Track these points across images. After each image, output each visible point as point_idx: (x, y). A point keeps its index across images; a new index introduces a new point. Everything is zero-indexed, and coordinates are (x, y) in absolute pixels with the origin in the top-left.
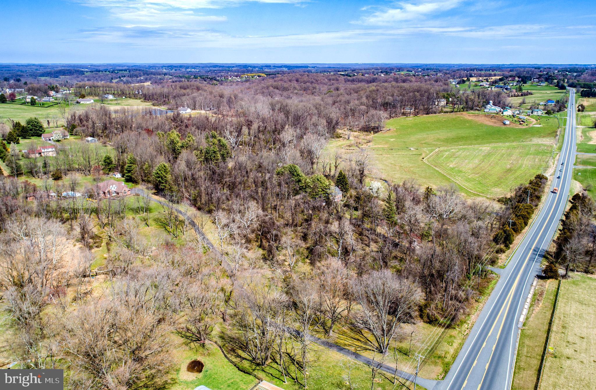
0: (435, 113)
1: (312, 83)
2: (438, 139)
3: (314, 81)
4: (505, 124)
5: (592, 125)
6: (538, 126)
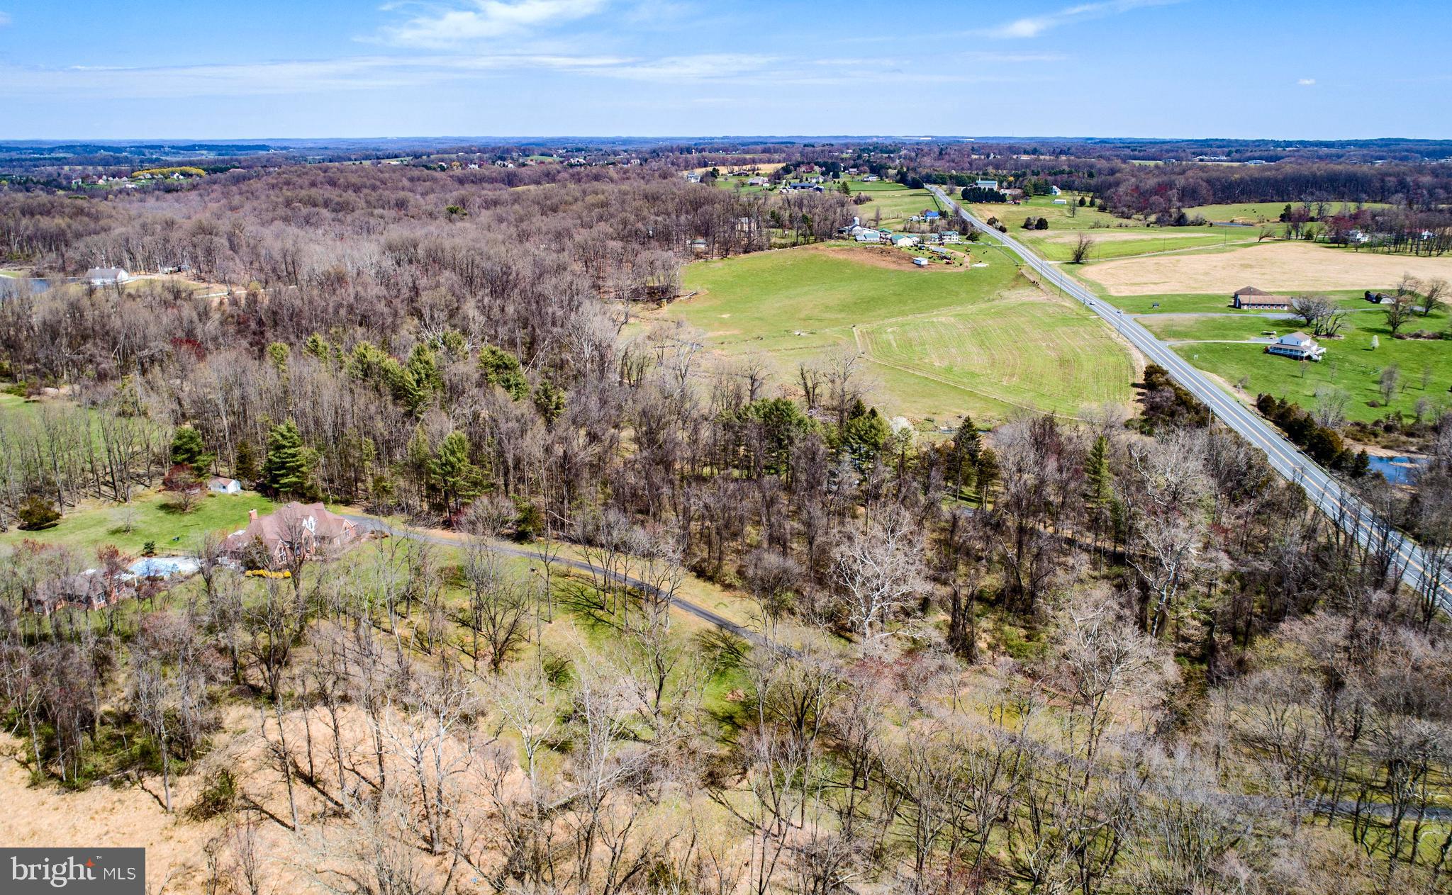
0: (761, 248)
1: (374, 188)
2: (827, 308)
3: (378, 183)
4: (920, 266)
5: (1071, 258)
6: (981, 265)
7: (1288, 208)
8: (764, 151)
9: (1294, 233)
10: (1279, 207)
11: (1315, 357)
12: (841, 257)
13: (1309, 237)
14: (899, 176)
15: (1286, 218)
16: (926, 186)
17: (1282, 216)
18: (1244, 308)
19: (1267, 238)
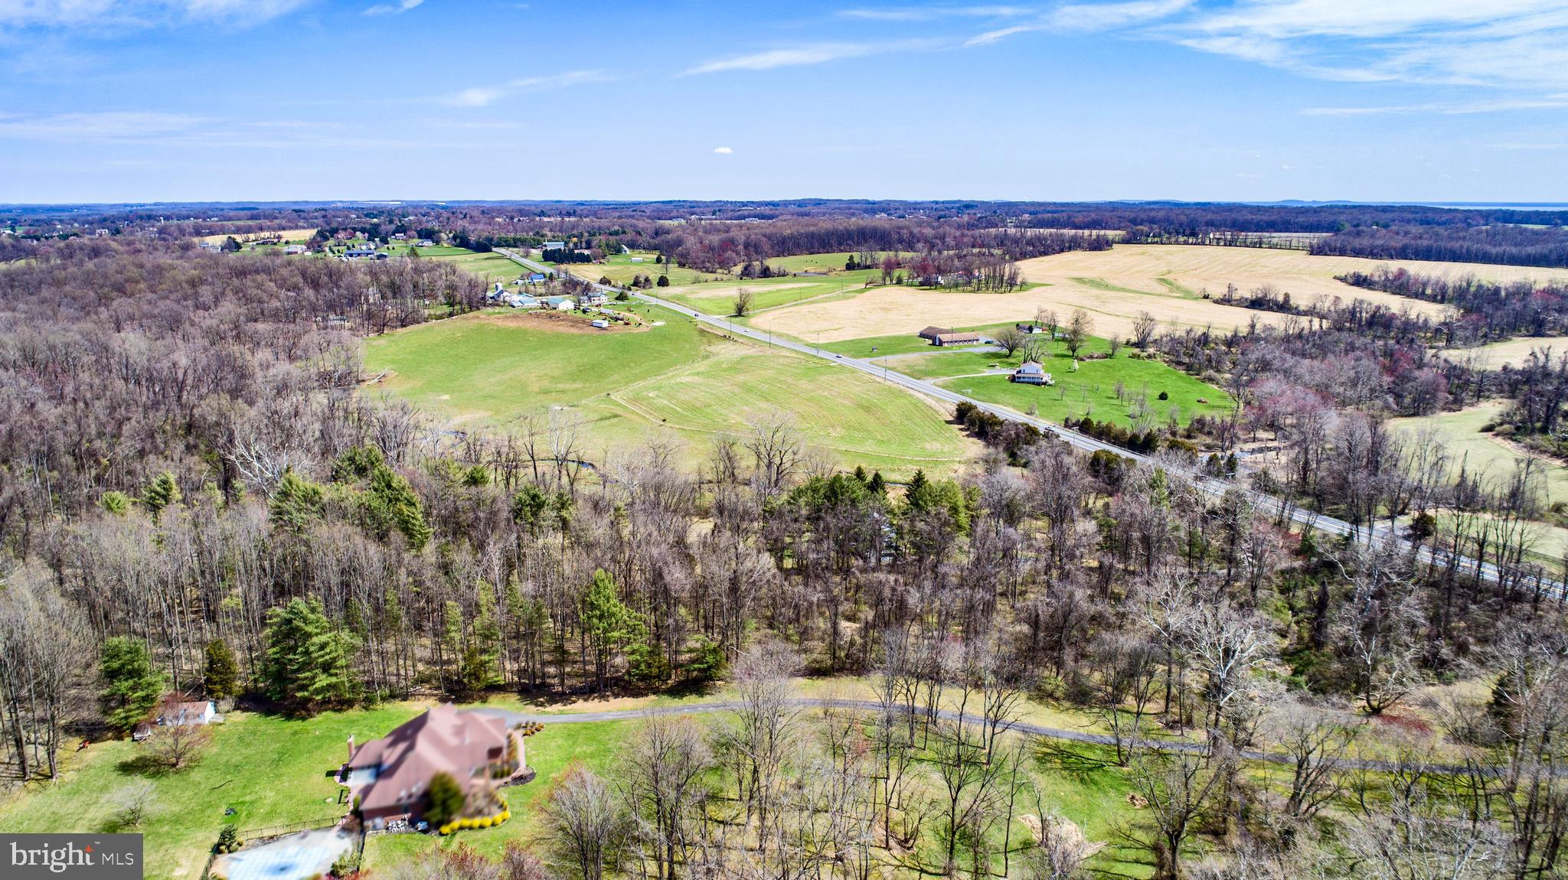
4: (602, 328)
5: (733, 313)
6: (658, 323)
7: (851, 258)
8: (252, 218)
9: (888, 279)
10: (843, 258)
11: (1050, 382)
12: (512, 324)
13: (899, 282)
14: (458, 240)
15: (851, 266)
16: (494, 249)
17: (847, 265)
18: (946, 345)
19: (871, 284)
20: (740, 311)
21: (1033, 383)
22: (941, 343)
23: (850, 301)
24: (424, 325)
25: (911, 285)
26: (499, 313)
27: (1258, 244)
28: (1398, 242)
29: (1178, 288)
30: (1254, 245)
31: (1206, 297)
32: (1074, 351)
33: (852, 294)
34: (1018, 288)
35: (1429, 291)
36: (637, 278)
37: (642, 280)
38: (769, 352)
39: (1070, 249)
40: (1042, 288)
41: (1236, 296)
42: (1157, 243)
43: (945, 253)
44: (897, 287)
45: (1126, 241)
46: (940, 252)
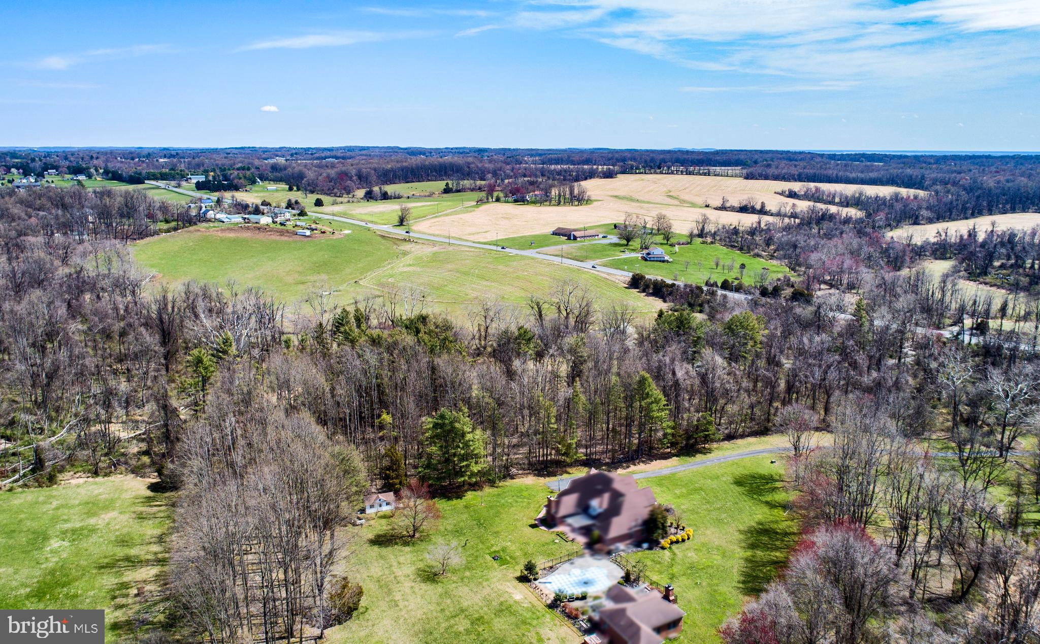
5: (396, 220)
6: (347, 232)
7: (447, 184)
9: (490, 198)
11: (671, 260)
12: (232, 235)
13: (498, 200)
14: (110, 175)
15: (447, 191)
16: (146, 182)
17: (444, 189)
18: (579, 239)
19: (480, 202)
20: (402, 222)
21: (660, 261)
22: (575, 238)
23: (473, 213)
24: (156, 237)
25: (508, 202)
26: (214, 227)
27: (708, 174)
28: (794, 171)
29: (684, 201)
30: (705, 174)
31: (707, 206)
32: (668, 240)
33: (469, 209)
34: (585, 202)
35: (837, 200)
36: (290, 200)
37: (293, 201)
38: (451, 248)
39: (591, 177)
40: (600, 202)
41: (728, 205)
42: (642, 173)
43: (506, 181)
44: (498, 204)
45: (624, 172)
46: (503, 180)
